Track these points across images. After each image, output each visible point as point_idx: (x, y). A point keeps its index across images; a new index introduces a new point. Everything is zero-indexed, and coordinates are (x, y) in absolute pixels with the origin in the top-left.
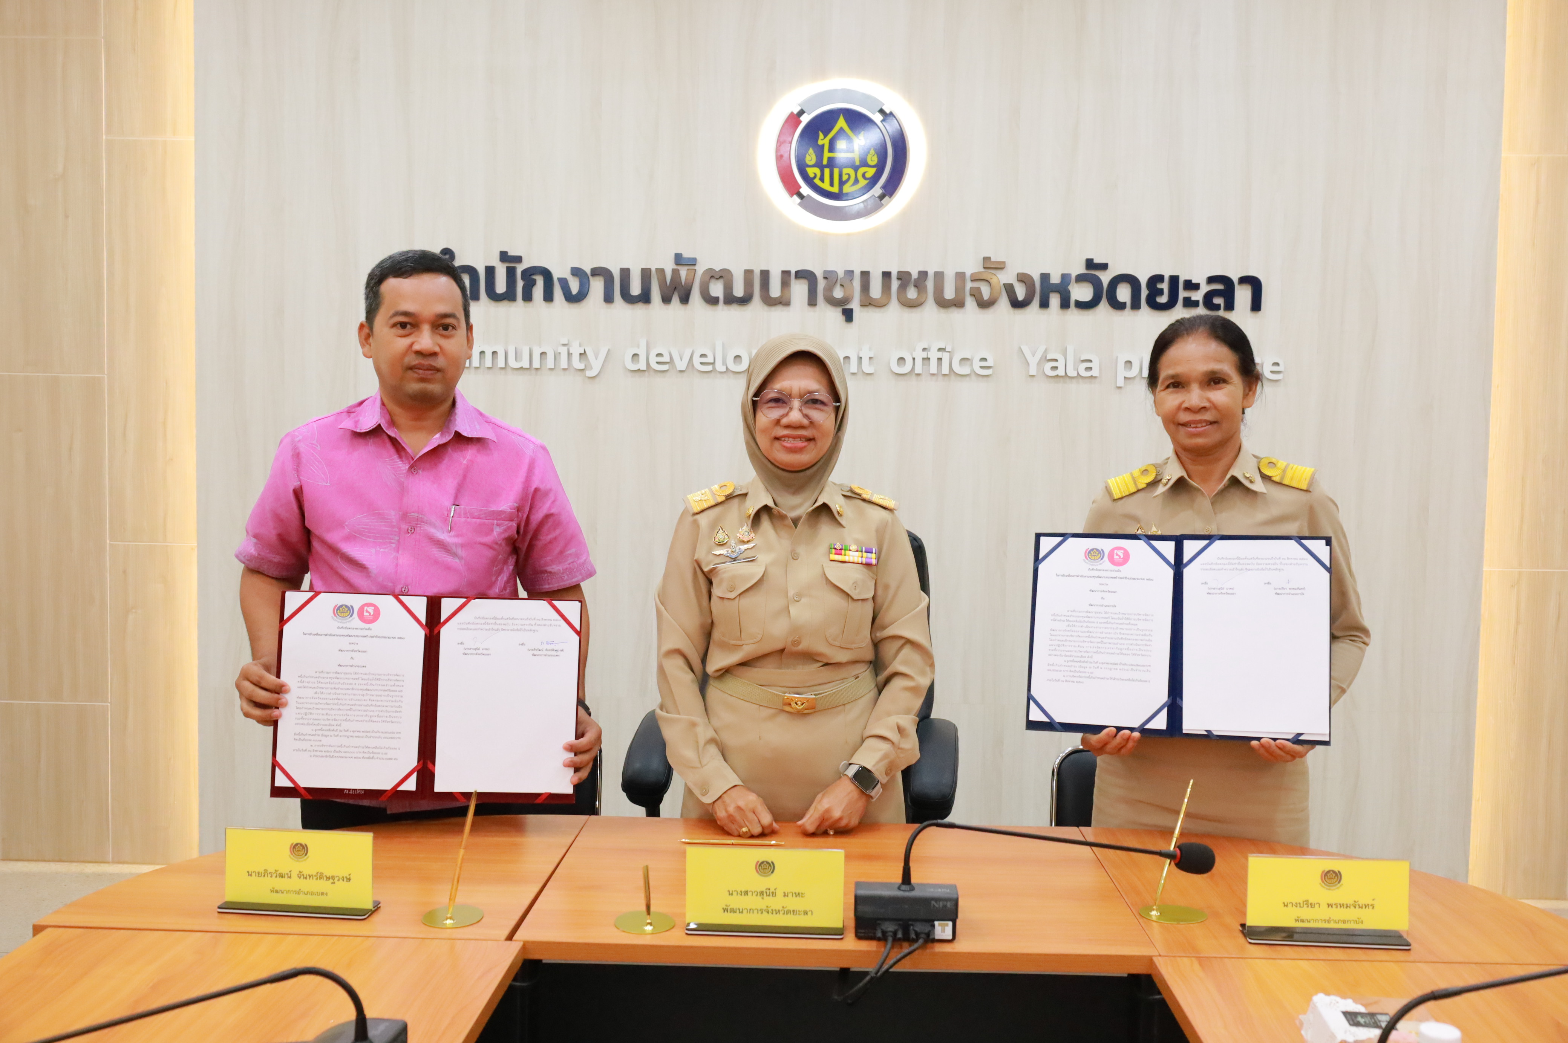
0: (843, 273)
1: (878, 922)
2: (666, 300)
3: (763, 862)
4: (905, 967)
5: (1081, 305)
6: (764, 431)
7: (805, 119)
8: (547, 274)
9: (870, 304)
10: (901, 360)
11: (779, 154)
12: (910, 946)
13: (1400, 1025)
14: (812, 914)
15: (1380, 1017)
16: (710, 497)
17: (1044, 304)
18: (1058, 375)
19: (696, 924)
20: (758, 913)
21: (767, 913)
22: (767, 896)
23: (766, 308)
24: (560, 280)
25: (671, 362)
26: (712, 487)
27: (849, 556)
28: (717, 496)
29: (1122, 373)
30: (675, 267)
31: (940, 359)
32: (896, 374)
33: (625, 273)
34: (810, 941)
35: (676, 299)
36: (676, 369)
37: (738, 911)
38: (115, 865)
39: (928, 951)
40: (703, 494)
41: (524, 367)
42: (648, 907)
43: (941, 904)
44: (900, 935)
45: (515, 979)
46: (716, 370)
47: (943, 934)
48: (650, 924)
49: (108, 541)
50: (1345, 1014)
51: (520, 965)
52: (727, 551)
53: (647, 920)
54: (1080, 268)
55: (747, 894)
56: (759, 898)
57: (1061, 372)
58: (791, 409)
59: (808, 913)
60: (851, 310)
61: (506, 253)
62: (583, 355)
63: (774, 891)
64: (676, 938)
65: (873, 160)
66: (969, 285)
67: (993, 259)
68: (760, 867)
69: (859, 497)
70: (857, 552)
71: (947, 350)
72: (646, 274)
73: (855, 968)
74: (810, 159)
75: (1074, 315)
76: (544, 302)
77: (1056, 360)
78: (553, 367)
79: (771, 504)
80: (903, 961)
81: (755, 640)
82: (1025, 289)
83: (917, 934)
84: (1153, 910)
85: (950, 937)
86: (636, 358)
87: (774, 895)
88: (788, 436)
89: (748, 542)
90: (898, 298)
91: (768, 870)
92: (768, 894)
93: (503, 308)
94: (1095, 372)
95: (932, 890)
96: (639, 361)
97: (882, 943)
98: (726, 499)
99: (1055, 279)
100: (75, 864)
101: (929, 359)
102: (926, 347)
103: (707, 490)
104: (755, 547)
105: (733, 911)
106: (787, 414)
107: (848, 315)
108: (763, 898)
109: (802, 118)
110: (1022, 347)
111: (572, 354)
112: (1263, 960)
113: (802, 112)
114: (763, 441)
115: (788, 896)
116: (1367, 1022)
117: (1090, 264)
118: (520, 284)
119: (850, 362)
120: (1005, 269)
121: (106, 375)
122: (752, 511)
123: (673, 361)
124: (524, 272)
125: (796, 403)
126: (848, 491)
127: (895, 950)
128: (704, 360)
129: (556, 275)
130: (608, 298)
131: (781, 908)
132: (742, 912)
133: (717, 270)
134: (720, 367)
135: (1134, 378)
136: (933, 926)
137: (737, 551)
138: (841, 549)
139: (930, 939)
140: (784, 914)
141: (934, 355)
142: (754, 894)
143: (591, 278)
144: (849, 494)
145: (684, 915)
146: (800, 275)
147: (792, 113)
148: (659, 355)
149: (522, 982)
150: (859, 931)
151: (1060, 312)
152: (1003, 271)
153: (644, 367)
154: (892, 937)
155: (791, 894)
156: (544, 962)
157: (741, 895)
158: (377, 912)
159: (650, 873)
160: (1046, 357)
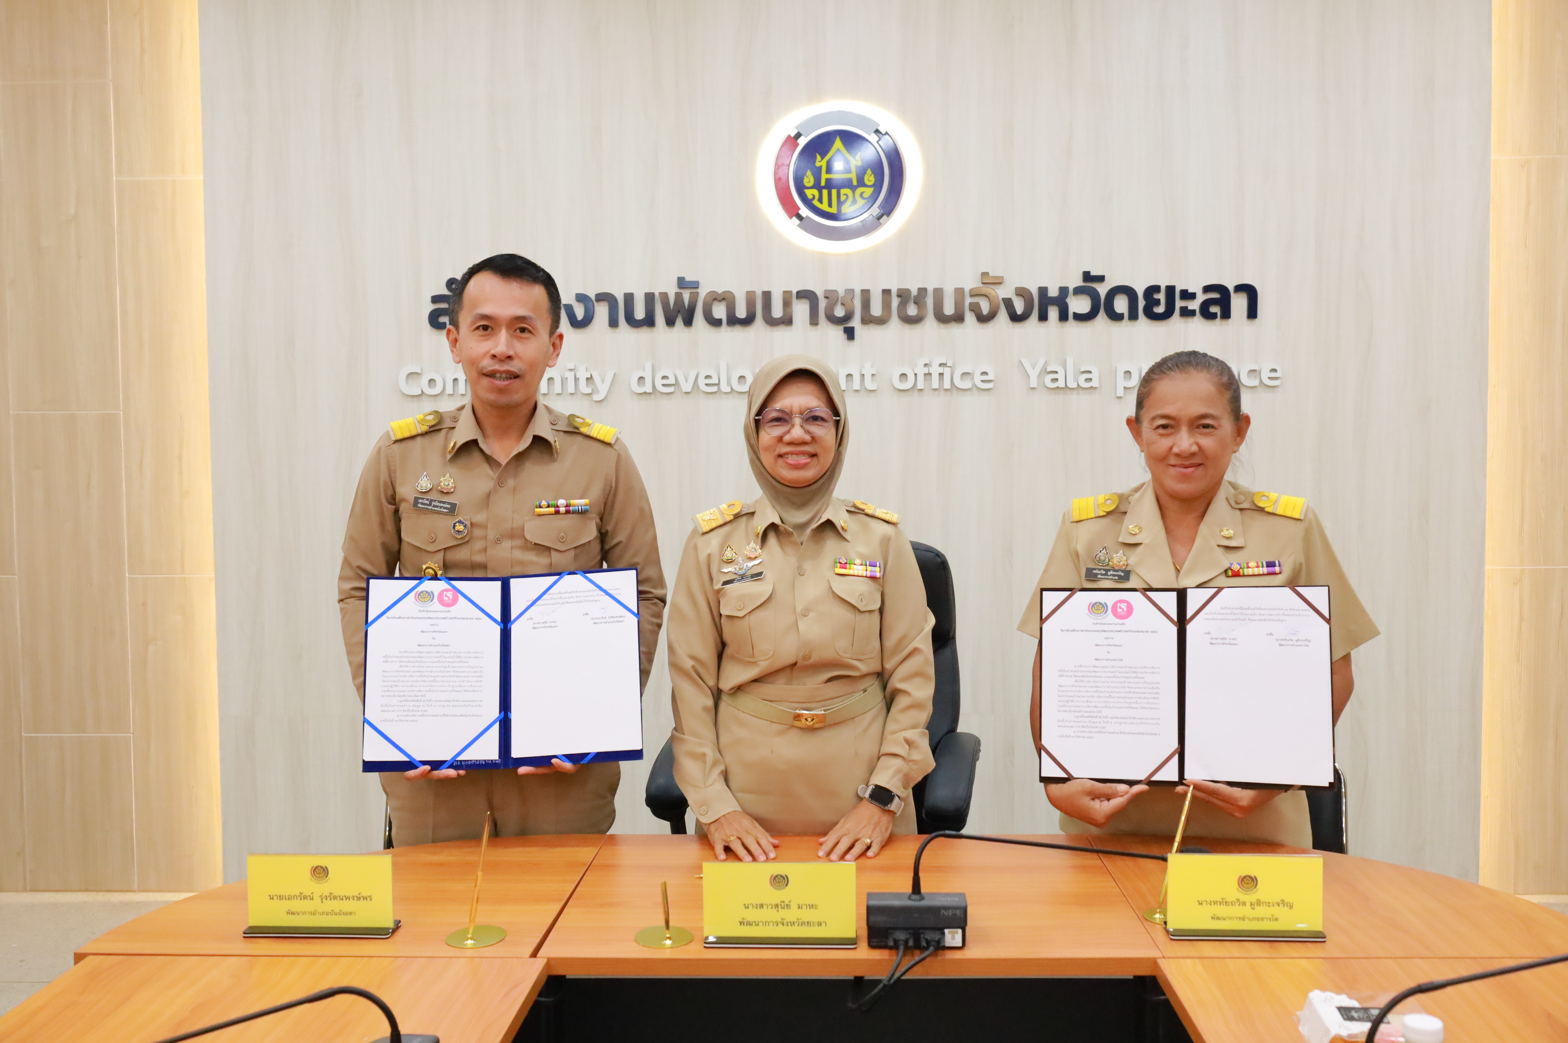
0: (844, 292)
1: (891, 931)
2: (670, 322)
3: (777, 876)
4: (917, 974)
5: (1079, 317)
6: (767, 449)
7: (802, 142)
9: (870, 321)
10: (903, 376)
11: (777, 177)
12: (921, 953)
13: (1390, 1017)
14: (826, 925)
15: (1372, 1010)
16: (719, 517)
17: (1043, 317)
18: (1058, 387)
19: (715, 938)
20: (773, 925)
21: (782, 925)
22: (781, 908)
23: (768, 328)
24: (564, 305)
25: (677, 384)
26: (720, 506)
27: (853, 569)
28: (726, 516)
29: (1121, 383)
30: (678, 291)
31: (941, 375)
32: (898, 389)
33: (629, 298)
34: (824, 951)
35: (679, 322)
36: (682, 390)
37: (754, 924)
38: (141, 893)
39: (939, 958)
40: (711, 514)
42: (667, 922)
43: (950, 912)
44: (911, 943)
45: (540, 995)
46: (721, 391)
47: (954, 941)
48: (670, 938)
49: (127, 575)
50: (1341, 1010)
51: (545, 980)
52: (735, 568)
53: (666, 934)
54: (1075, 281)
55: (763, 907)
56: (774, 910)
57: (1061, 384)
58: (793, 426)
59: (822, 924)
60: (852, 329)
62: (590, 379)
63: (789, 904)
64: (694, 952)
65: (870, 180)
66: (968, 300)
67: (991, 274)
68: (775, 881)
69: (862, 512)
70: (861, 566)
71: (948, 365)
72: (650, 298)
73: (868, 977)
74: (808, 181)
75: (1072, 326)
77: (1056, 372)
78: (560, 392)
79: (777, 521)
80: (915, 968)
81: (767, 656)
82: (1023, 303)
83: (928, 942)
84: (1157, 913)
85: (960, 945)
86: (641, 381)
87: (789, 907)
88: (792, 453)
89: (756, 558)
90: (898, 315)
91: (782, 884)
92: (783, 906)
94: (1095, 383)
95: (942, 899)
96: (644, 383)
97: (893, 952)
98: (734, 518)
99: (1053, 292)
100: (101, 893)
101: (931, 374)
102: (928, 363)
103: (715, 509)
104: (762, 563)
105: (750, 924)
106: (789, 432)
107: (850, 333)
108: (778, 911)
109: (799, 141)
110: (1022, 360)
111: (578, 378)
113: (798, 135)
114: (767, 459)
115: (802, 908)
116: (1361, 1016)
117: (1087, 276)
119: (852, 379)
120: (1002, 284)
121: (122, 411)
122: (761, 529)
123: (679, 382)
125: (797, 421)
126: (852, 507)
127: (907, 958)
128: (709, 381)
130: (613, 323)
131: (795, 920)
132: (758, 925)
133: (720, 293)
134: (725, 388)
136: (944, 934)
137: (745, 568)
138: (846, 563)
139: (940, 947)
140: (798, 925)
141: (935, 370)
142: (770, 907)
143: (595, 303)
144: (853, 509)
145: (702, 929)
146: (801, 295)
147: (789, 137)
148: (664, 377)
149: (545, 997)
150: (872, 940)
151: (1059, 324)
152: (1002, 286)
153: (650, 390)
154: (904, 945)
155: (805, 906)
156: (567, 977)
157: (757, 908)
158: (400, 930)
159: (668, 889)
160: (1046, 369)
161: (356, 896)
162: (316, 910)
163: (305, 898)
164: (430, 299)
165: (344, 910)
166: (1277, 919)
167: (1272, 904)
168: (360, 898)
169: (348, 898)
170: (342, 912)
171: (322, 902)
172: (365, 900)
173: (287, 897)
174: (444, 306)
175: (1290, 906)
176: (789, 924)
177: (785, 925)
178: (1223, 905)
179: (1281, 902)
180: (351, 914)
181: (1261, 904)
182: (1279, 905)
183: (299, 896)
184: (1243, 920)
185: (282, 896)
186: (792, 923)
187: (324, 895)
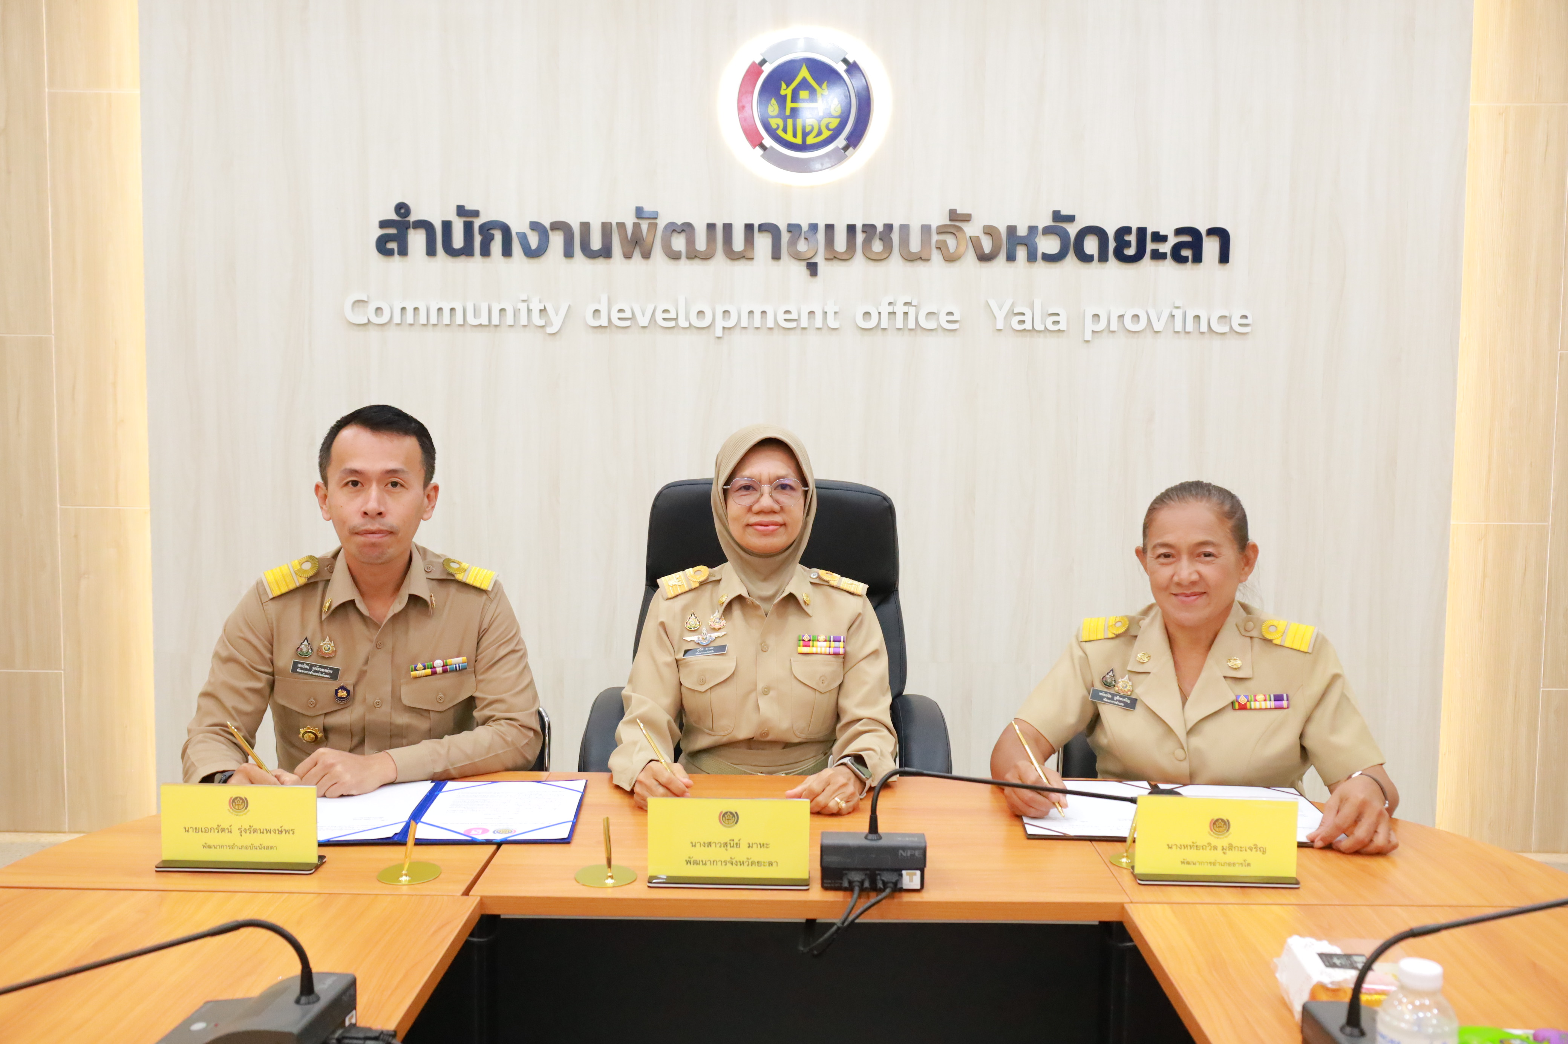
0: (808, 226)
1: (844, 872)
2: (628, 256)
3: (726, 813)
4: (872, 917)
5: (1048, 258)
6: (736, 519)
7: (767, 69)
8: (506, 230)
9: (835, 257)
10: (867, 314)
11: (741, 104)
12: (877, 896)
13: (1376, 966)
14: (777, 865)
15: (1356, 959)
16: (684, 582)
17: (1011, 257)
18: (1025, 329)
19: (658, 877)
20: (722, 864)
21: (731, 865)
22: (731, 847)
23: (729, 261)
24: (517, 233)
25: (633, 318)
27: (817, 647)
28: (691, 581)
29: (1090, 326)
30: (636, 221)
31: (906, 314)
32: (861, 328)
33: (585, 227)
34: (775, 892)
35: (637, 255)
36: (638, 324)
37: (701, 863)
38: (72, 834)
39: (896, 900)
40: (677, 580)
41: (483, 324)
42: (609, 861)
43: (909, 853)
44: (867, 884)
45: (472, 935)
46: (679, 326)
47: (911, 883)
48: (611, 877)
49: (58, 506)
50: (1322, 956)
51: (477, 920)
52: (698, 638)
53: (608, 873)
54: (1046, 220)
55: (711, 846)
56: (723, 849)
57: (1028, 326)
58: (762, 495)
59: (773, 864)
60: (816, 265)
61: (463, 207)
62: (543, 311)
63: (738, 842)
64: (639, 891)
65: (836, 110)
66: (935, 238)
67: (958, 212)
68: (724, 818)
69: (827, 584)
70: (825, 642)
71: (913, 304)
72: (606, 229)
73: (820, 920)
74: (773, 110)
75: (1041, 268)
76: (502, 257)
77: (1023, 314)
78: (513, 324)
79: (745, 594)
80: (870, 911)
82: (991, 242)
83: (884, 884)
84: (1123, 857)
85: (918, 887)
86: (597, 314)
87: (738, 846)
89: (719, 629)
90: (863, 252)
91: (732, 821)
92: (732, 845)
93: (462, 263)
94: (1062, 326)
95: (900, 839)
96: (600, 317)
97: (848, 893)
98: (700, 585)
99: (1022, 232)
100: (30, 834)
101: (895, 313)
102: (892, 301)
104: (726, 636)
105: (696, 863)
107: (813, 268)
108: (727, 850)
109: (763, 68)
110: (989, 300)
111: (531, 310)
112: (1236, 906)
113: (764, 62)
114: (735, 528)
115: (752, 847)
116: (1344, 963)
117: (1057, 216)
118: (478, 239)
119: (815, 319)
120: (971, 221)
121: (53, 334)
122: (726, 599)
123: (635, 316)
124: (482, 227)
125: (766, 488)
126: (816, 578)
127: (862, 900)
128: (666, 316)
129: (515, 229)
130: (568, 253)
131: (745, 860)
132: (705, 864)
133: (679, 224)
134: (683, 323)
135: (1101, 332)
136: (901, 875)
137: (708, 639)
138: (809, 640)
139: (897, 889)
140: (748, 865)
141: (900, 309)
142: (718, 846)
143: (550, 232)
144: (817, 581)
145: (647, 868)
146: (763, 228)
147: (754, 63)
148: (620, 311)
149: (479, 937)
150: (825, 881)
151: (1027, 264)
152: (970, 223)
153: (605, 324)
154: (859, 887)
155: (756, 845)
156: (502, 917)
157: (705, 846)
158: (325, 866)
159: (611, 828)
160: (1013, 310)
161: (278, 830)
162: (234, 844)
163: (223, 830)
164: (377, 224)
165: (265, 844)
166: (1249, 865)
167: (1244, 849)
168: (282, 832)
169: (268, 831)
170: (262, 846)
171: (241, 835)
172: (287, 833)
173: (203, 830)
174: (392, 231)
175: (1263, 851)
176: (739, 864)
177: (734, 864)
178: (1194, 849)
179: (1254, 847)
180: (272, 848)
181: (1233, 849)
182: (1251, 850)
183: (216, 829)
184: (1214, 865)
185: (198, 829)
186: (742, 863)
187: (243, 829)
